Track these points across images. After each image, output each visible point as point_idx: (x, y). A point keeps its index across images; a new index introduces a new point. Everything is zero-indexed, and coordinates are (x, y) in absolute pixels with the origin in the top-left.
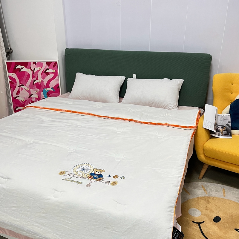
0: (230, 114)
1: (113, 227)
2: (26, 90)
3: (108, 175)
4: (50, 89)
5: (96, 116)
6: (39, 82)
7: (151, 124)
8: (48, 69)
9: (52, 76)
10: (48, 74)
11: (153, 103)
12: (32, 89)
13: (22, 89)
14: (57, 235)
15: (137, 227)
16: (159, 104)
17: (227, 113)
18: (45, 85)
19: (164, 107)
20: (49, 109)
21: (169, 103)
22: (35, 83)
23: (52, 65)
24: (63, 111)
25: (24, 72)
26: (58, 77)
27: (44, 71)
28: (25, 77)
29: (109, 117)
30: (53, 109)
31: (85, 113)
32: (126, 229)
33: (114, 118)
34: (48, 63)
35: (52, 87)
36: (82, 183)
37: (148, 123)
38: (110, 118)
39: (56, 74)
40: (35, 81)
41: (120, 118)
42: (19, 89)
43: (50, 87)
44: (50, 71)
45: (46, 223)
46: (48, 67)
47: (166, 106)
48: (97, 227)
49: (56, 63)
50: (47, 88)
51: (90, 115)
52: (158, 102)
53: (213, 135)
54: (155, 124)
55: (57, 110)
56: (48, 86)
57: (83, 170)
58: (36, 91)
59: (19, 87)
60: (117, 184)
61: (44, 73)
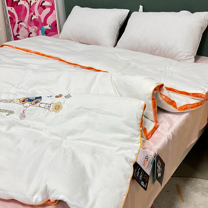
2: (25, 27)
4: (47, 27)
5: (65, 62)
6: (36, 18)
9: (47, 10)
10: (44, 8)
12: (31, 26)
13: (21, 26)
16: (165, 51)
18: (43, 22)
20: (20, 49)
21: (181, 50)
22: (32, 19)
25: (21, 5)
26: (55, 12)
27: (40, 5)
28: (23, 12)
29: (81, 66)
30: (24, 50)
31: (53, 58)
35: (50, 25)
39: (52, 8)
40: (32, 16)
42: (19, 25)
44: (46, 3)
50: (45, 26)
51: (59, 60)
52: (164, 48)
55: (27, 52)
56: (45, 24)
58: (34, 29)
59: (18, 23)
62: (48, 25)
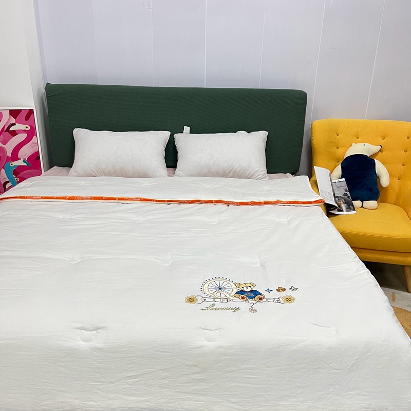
0: (344, 179)
1: (331, 365)
3: (267, 290)
4: (20, 163)
5: (154, 201)
7: (254, 203)
8: (13, 124)
9: (22, 137)
10: (14, 133)
11: (230, 171)
14: (232, 404)
15: (369, 354)
16: (240, 173)
17: (338, 177)
18: (9, 155)
19: (249, 177)
20: (55, 198)
21: (257, 169)
23: (22, 116)
24: (86, 199)
26: (37, 139)
27: (5, 129)
29: (177, 201)
30: (64, 198)
31: (131, 199)
32: (354, 361)
33: (187, 201)
34: (14, 113)
35: (24, 159)
36: (239, 309)
37: (249, 203)
38: (180, 202)
39: (31, 133)
41: (199, 201)
43: (19, 159)
44: (18, 127)
45: (206, 389)
46: (13, 120)
47: (252, 176)
48: (304, 370)
49: (31, 111)
50: (13, 161)
51: (141, 200)
52: (239, 170)
53: (332, 212)
54: (259, 204)
55: (73, 199)
56: (15, 157)
57: (220, 289)
60: (294, 299)
61: (6, 131)
62: (22, 160)
